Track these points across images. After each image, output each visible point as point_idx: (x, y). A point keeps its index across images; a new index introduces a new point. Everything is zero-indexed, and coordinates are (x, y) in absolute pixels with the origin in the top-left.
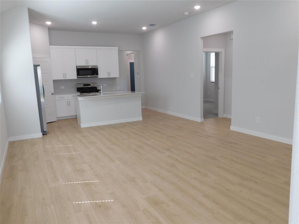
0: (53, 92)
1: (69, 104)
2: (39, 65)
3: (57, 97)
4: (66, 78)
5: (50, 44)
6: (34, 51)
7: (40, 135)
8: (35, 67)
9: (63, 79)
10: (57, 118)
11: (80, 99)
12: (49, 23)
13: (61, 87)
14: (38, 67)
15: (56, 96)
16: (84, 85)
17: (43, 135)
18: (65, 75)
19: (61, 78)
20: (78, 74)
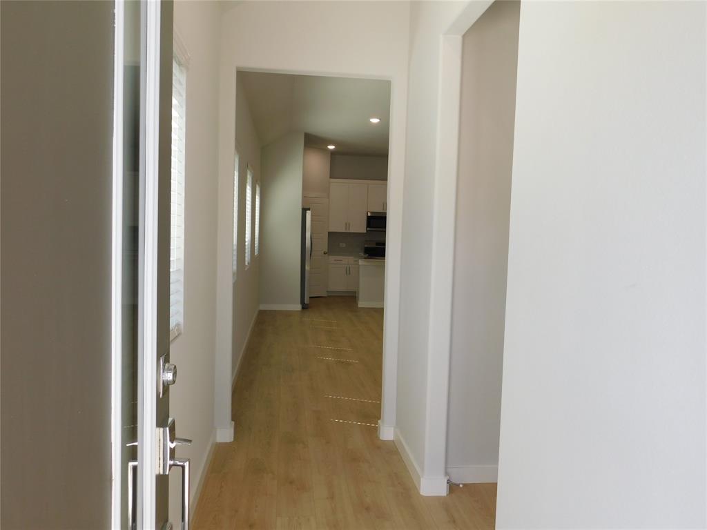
0: (327, 251)
1: (348, 272)
2: (309, 209)
3: (332, 258)
4: (349, 229)
5: (331, 177)
6: (306, 187)
7: (298, 307)
8: (304, 210)
9: (343, 231)
10: (328, 292)
11: (361, 262)
12: (331, 147)
13: (341, 244)
14: (308, 211)
15: (330, 257)
16: (377, 244)
17: (303, 308)
18: (348, 225)
19: (341, 229)
20: (369, 225)
